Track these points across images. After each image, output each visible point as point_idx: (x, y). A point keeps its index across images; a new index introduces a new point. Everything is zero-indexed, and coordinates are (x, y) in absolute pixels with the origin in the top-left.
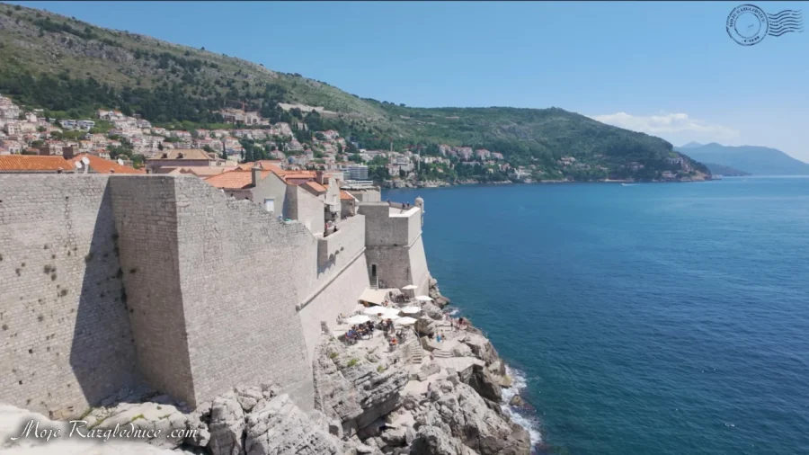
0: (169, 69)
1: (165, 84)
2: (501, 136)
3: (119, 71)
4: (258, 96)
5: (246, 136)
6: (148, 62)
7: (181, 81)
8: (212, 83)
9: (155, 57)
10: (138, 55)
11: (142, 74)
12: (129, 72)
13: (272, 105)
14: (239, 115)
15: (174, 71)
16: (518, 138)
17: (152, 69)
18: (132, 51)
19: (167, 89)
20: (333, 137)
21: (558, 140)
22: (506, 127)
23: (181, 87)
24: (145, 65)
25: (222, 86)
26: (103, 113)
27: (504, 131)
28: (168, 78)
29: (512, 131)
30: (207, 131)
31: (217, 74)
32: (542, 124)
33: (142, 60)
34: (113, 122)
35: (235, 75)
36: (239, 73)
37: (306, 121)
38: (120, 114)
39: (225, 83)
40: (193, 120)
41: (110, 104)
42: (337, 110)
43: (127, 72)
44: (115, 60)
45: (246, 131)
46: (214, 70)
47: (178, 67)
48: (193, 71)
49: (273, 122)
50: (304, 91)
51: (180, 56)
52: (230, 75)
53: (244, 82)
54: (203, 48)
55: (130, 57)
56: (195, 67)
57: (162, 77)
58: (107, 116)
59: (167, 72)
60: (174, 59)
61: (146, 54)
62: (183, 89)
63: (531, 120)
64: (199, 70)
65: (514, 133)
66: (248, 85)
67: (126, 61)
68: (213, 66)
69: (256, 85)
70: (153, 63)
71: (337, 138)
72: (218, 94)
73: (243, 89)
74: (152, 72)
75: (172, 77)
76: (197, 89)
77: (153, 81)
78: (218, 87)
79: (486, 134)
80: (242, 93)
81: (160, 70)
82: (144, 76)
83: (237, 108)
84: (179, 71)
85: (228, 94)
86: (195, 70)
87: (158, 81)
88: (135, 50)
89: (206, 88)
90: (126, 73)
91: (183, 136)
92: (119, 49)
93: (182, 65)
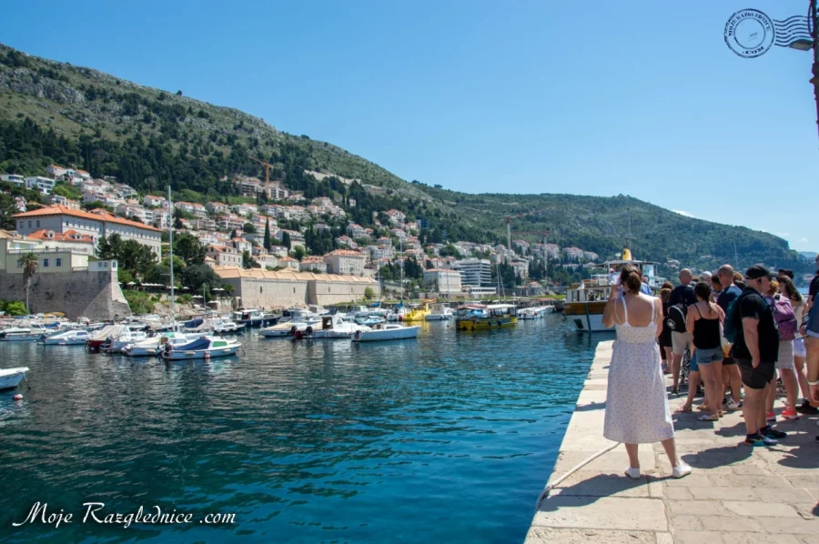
0: (140, 117)
1: (138, 137)
2: (584, 230)
3: (66, 115)
4: (274, 159)
5: (281, 215)
6: (106, 105)
7: (160, 134)
8: (205, 139)
9: (119, 98)
10: (91, 95)
11: (100, 122)
12: (79, 118)
13: (298, 173)
14: (256, 183)
15: (147, 120)
16: (604, 233)
17: (114, 115)
18: (82, 88)
19: (143, 144)
20: (400, 220)
21: (647, 237)
22: (585, 218)
23: (162, 142)
24: (103, 109)
25: (221, 143)
26: (60, 171)
27: (583, 222)
28: (140, 129)
29: (594, 223)
30: (227, 206)
31: (209, 126)
32: (617, 215)
33: (99, 102)
34: (79, 185)
35: (235, 128)
36: (240, 127)
37: (352, 195)
38: (87, 175)
39: (225, 140)
40: (197, 189)
41: (65, 159)
42: (381, 185)
43: (78, 118)
44: (59, 100)
45: (280, 208)
46: (204, 121)
47: (153, 115)
48: (174, 121)
49: (309, 196)
50: (326, 157)
51: (152, 100)
52: (229, 129)
53: (250, 139)
54: (180, 93)
55: (80, 96)
56: (178, 115)
57: (130, 127)
58: (66, 175)
59: (136, 121)
60: (145, 103)
61: (104, 94)
62: (165, 145)
63: (603, 210)
64: (182, 120)
65: (597, 225)
66: (256, 143)
67: (74, 102)
68: (202, 115)
69: (267, 144)
70: (116, 106)
71: (406, 221)
72: (219, 155)
73: (251, 149)
74: (114, 120)
75: (146, 127)
76: (186, 144)
77: (118, 133)
78: (214, 145)
79: (565, 227)
80: (251, 153)
81: (126, 118)
82: (104, 126)
83: (250, 175)
84: (155, 119)
85: (233, 156)
86: (178, 119)
87: (125, 132)
88: (87, 88)
89: (199, 144)
90: (76, 120)
91: (194, 211)
92: (64, 83)
93: (156, 110)
